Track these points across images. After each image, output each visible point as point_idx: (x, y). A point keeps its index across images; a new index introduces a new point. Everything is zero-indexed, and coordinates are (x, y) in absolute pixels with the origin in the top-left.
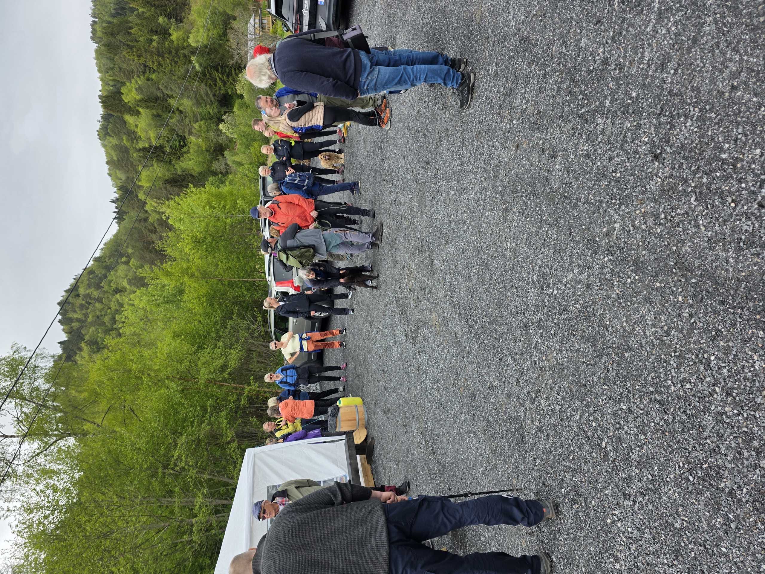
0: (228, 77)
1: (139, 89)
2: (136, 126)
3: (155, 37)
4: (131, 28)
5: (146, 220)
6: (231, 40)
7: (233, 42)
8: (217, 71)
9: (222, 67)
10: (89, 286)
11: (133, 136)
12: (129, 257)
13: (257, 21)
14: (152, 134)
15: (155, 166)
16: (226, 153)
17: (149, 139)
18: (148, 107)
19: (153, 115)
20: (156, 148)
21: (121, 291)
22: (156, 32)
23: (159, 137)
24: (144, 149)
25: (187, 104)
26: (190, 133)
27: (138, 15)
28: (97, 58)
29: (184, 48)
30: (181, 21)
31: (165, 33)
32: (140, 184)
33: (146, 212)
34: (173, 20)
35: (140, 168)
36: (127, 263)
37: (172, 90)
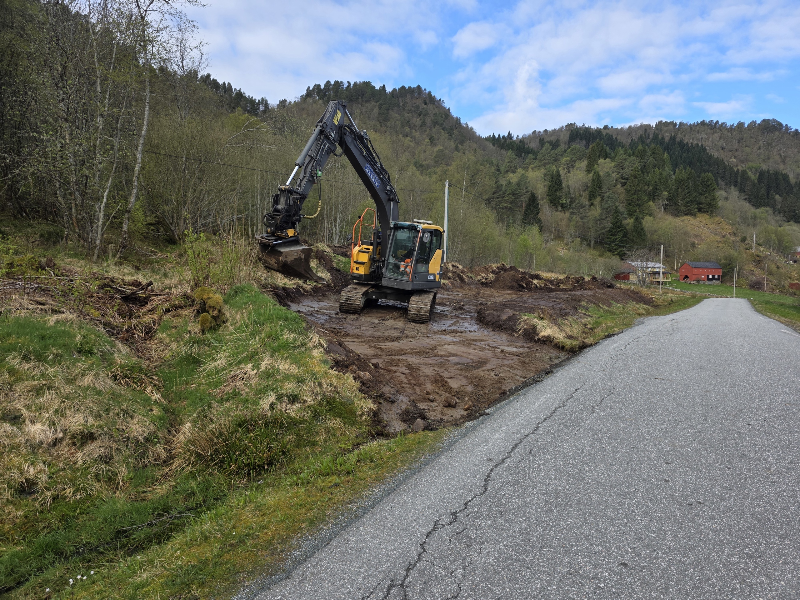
0: (617, 246)
13: (661, 270)
19: (587, 184)
20: (561, 185)
23: (570, 187)
24: (560, 175)
25: (596, 212)
26: (572, 213)
29: (642, 211)
31: (655, 196)
34: (666, 202)
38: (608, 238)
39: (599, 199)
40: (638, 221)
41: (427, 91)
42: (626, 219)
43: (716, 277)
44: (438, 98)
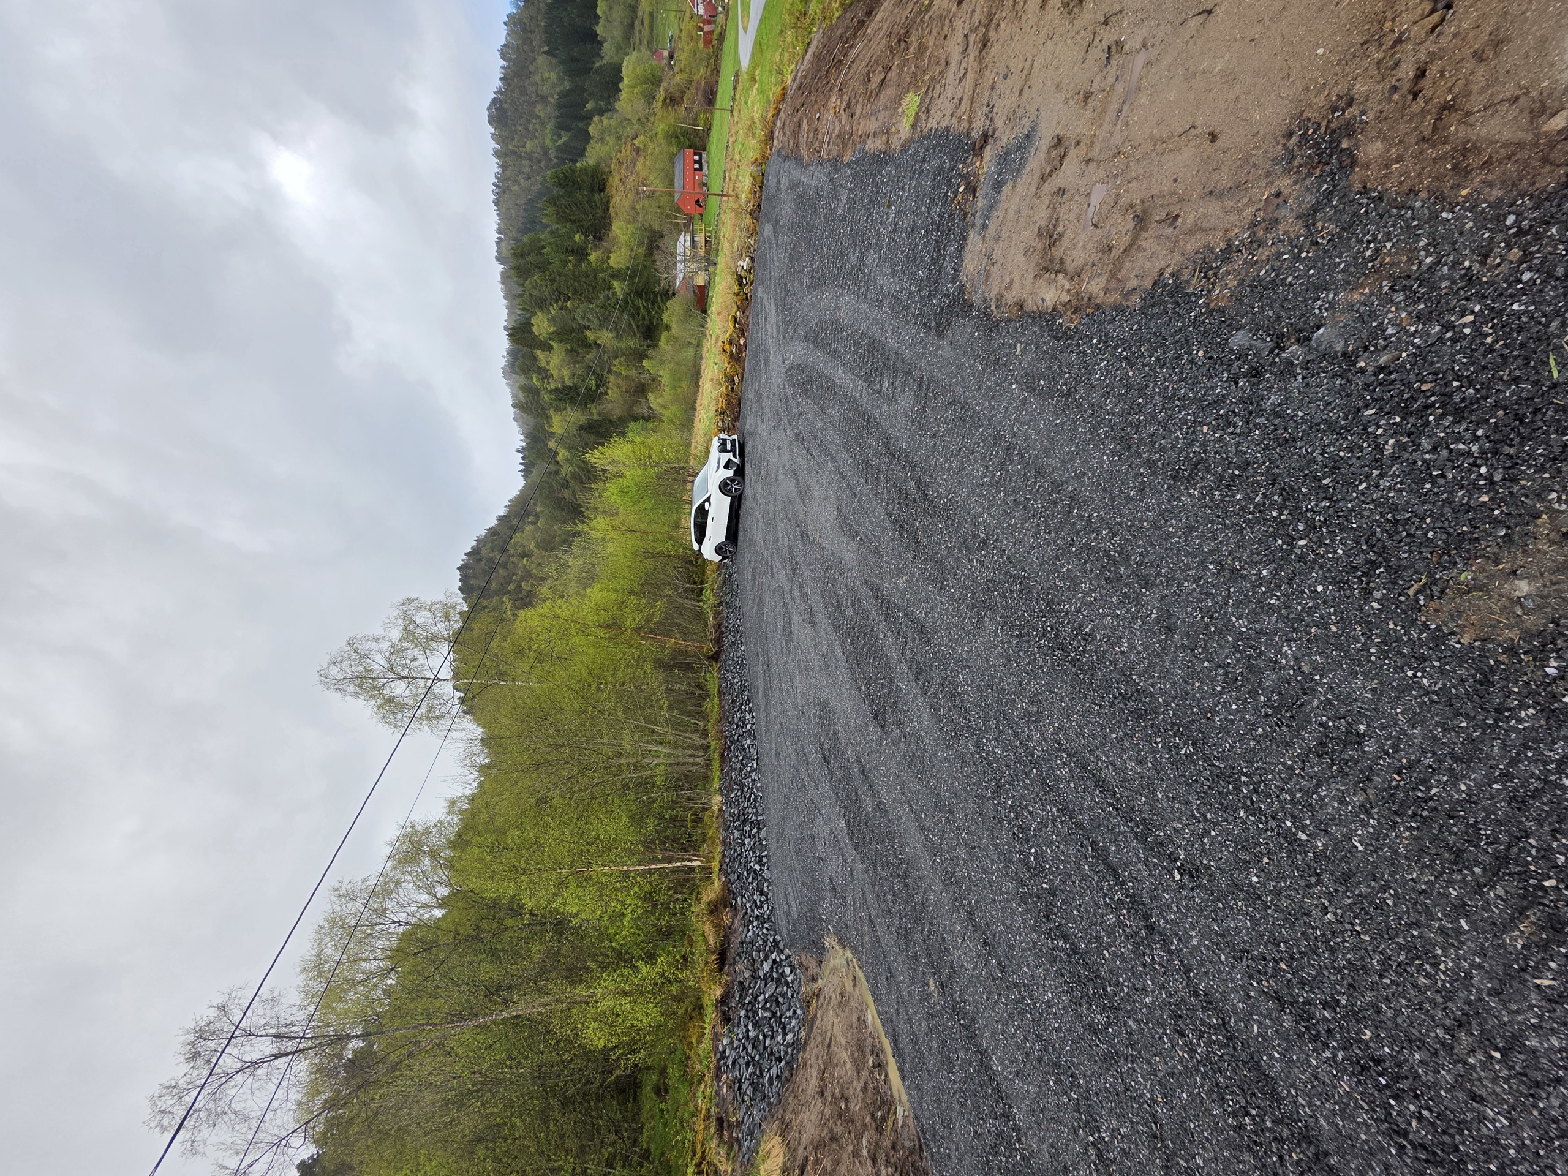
0: (653, 304)
1: (552, 321)
2: (548, 363)
3: (571, 258)
4: (543, 248)
5: (557, 473)
6: (658, 263)
7: (660, 264)
8: (641, 298)
9: (646, 294)
10: (492, 549)
11: (544, 374)
12: (537, 516)
13: (688, 238)
14: (566, 372)
15: (569, 409)
16: (651, 396)
17: (562, 377)
18: (561, 341)
19: (566, 350)
20: (570, 388)
21: (527, 556)
22: (572, 251)
23: (573, 375)
24: (557, 389)
25: (606, 337)
26: (610, 371)
27: (552, 233)
28: (503, 283)
29: (603, 271)
30: (600, 239)
31: (581, 253)
32: (551, 430)
33: (557, 462)
34: (590, 238)
35: (551, 412)
36: (534, 523)
37: (589, 320)
38: (644, 318)
39: (588, 333)
40: (617, 275)
41: (465, 557)
42: (614, 294)
43: (697, 158)
44: (474, 543)
